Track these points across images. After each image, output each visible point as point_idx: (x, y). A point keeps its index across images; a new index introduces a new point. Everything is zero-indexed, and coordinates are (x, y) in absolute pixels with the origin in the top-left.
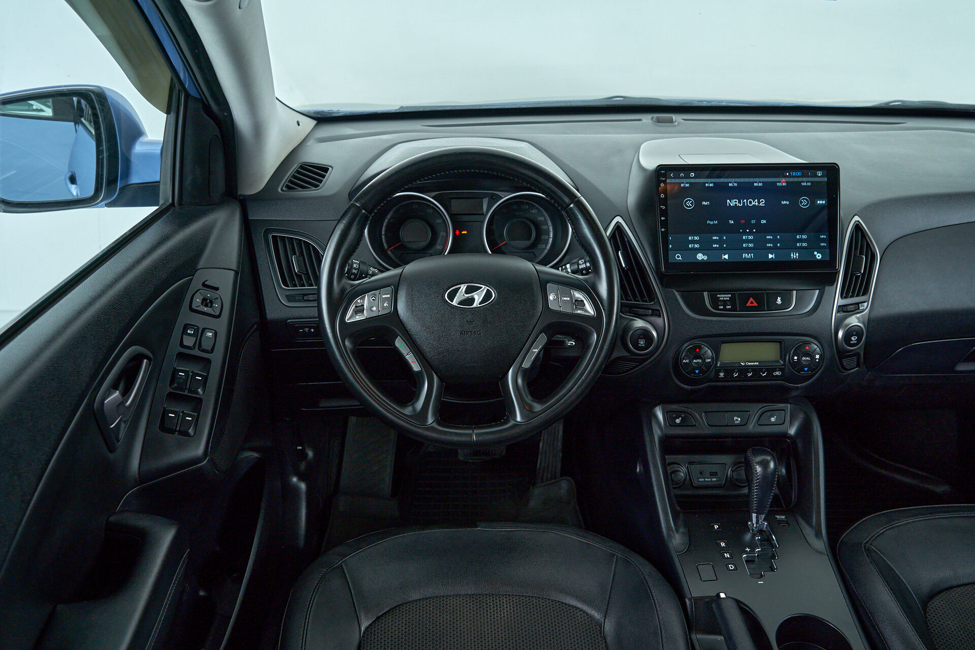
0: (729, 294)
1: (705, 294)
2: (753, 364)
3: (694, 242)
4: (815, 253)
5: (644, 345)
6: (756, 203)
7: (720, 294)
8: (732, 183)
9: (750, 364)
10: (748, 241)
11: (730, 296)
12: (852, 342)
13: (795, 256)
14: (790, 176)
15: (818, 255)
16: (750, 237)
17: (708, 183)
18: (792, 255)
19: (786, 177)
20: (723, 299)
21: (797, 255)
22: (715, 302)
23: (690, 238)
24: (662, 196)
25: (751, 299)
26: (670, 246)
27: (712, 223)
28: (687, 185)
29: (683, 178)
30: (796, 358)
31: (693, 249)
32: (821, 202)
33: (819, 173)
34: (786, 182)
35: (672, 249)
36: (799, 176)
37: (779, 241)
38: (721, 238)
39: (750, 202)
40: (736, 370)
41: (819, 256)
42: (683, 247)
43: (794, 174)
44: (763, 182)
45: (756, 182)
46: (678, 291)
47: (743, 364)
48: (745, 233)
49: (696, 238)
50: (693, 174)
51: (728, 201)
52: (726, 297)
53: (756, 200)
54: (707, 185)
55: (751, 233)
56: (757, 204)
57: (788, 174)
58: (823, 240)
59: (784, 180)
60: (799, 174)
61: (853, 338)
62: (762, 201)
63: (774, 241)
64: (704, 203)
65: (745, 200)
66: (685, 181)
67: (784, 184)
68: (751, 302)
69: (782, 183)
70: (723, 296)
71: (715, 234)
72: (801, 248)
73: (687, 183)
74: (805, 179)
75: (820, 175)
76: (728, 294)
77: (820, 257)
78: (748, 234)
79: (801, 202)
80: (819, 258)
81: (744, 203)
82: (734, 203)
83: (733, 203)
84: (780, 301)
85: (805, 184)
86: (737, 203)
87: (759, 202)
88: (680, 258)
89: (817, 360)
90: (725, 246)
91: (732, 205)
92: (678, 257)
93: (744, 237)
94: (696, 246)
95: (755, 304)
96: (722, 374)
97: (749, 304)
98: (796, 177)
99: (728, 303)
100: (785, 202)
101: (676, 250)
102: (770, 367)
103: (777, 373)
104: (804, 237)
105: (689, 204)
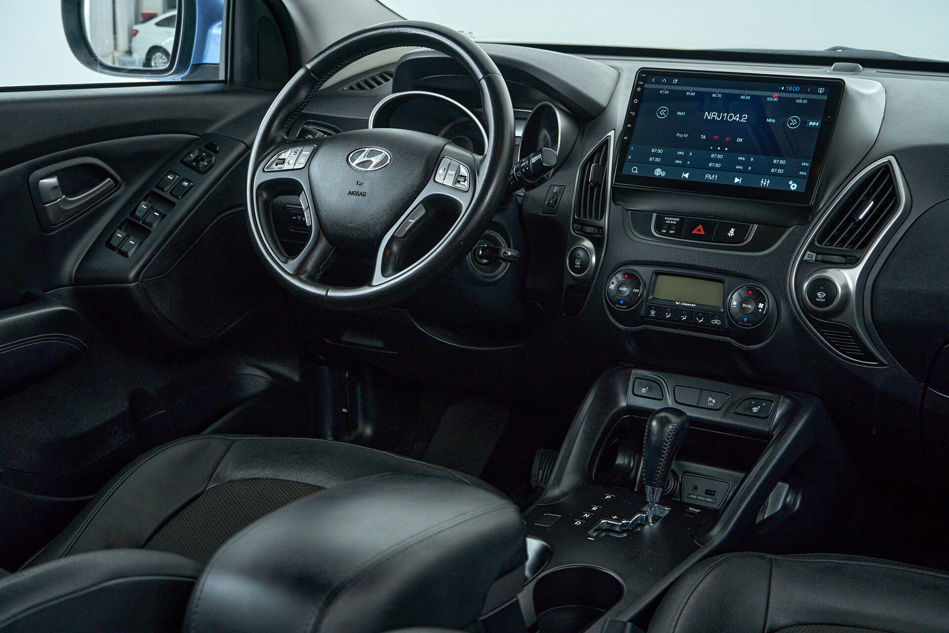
0: (678, 218)
2: (689, 305)
3: (656, 155)
4: (791, 182)
5: (579, 267)
6: (737, 118)
7: (668, 217)
8: (717, 93)
9: (685, 304)
10: (716, 160)
11: (678, 219)
12: (819, 300)
13: (765, 183)
14: (785, 91)
15: (792, 185)
16: (720, 156)
17: (689, 91)
18: (762, 182)
19: (781, 91)
20: (669, 222)
21: (768, 182)
22: (660, 224)
23: (653, 151)
24: (636, 101)
25: (700, 227)
26: (630, 157)
27: (681, 136)
28: (667, 92)
29: (664, 84)
30: (735, 303)
31: (654, 163)
32: (814, 123)
33: (821, 90)
34: (778, 97)
35: (630, 161)
36: (796, 92)
37: (751, 164)
38: (687, 154)
39: (731, 117)
40: (668, 310)
41: (793, 186)
42: (643, 161)
43: (791, 88)
44: (751, 96)
45: (743, 95)
46: (628, 210)
47: (677, 303)
48: (715, 151)
49: (660, 151)
50: (677, 80)
51: (707, 113)
52: (673, 221)
53: (738, 115)
54: (688, 93)
55: (722, 151)
56: (738, 119)
57: (783, 88)
58: (804, 169)
59: (776, 94)
60: (797, 89)
61: (819, 294)
62: (745, 117)
63: (745, 163)
64: (679, 113)
65: (726, 114)
66: (665, 87)
67: (775, 99)
69: (774, 97)
70: (671, 219)
71: (681, 148)
72: (776, 174)
73: (667, 90)
74: (801, 96)
75: (821, 92)
76: (676, 218)
77: (795, 188)
78: (718, 152)
79: (790, 122)
80: (793, 189)
81: (723, 117)
82: (712, 116)
84: (733, 232)
85: (800, 101)
86: (715, 116)
87: (741, 118)
88: (636, 171)
89: (760, 310)
90: (688, 163)
91: (709, 118)
92: (635, 170)
93: (712, 156)
94: (658, 160)
95: (702, 232)
96: (653, 313)
97: (695, 232)
98: (792, 92)
99: (673, 227)
100: (770, 120)
101: (634, 162)
102: (709, 313)
103: (716, 322)
104: (782, 162)
105: (662, 113)
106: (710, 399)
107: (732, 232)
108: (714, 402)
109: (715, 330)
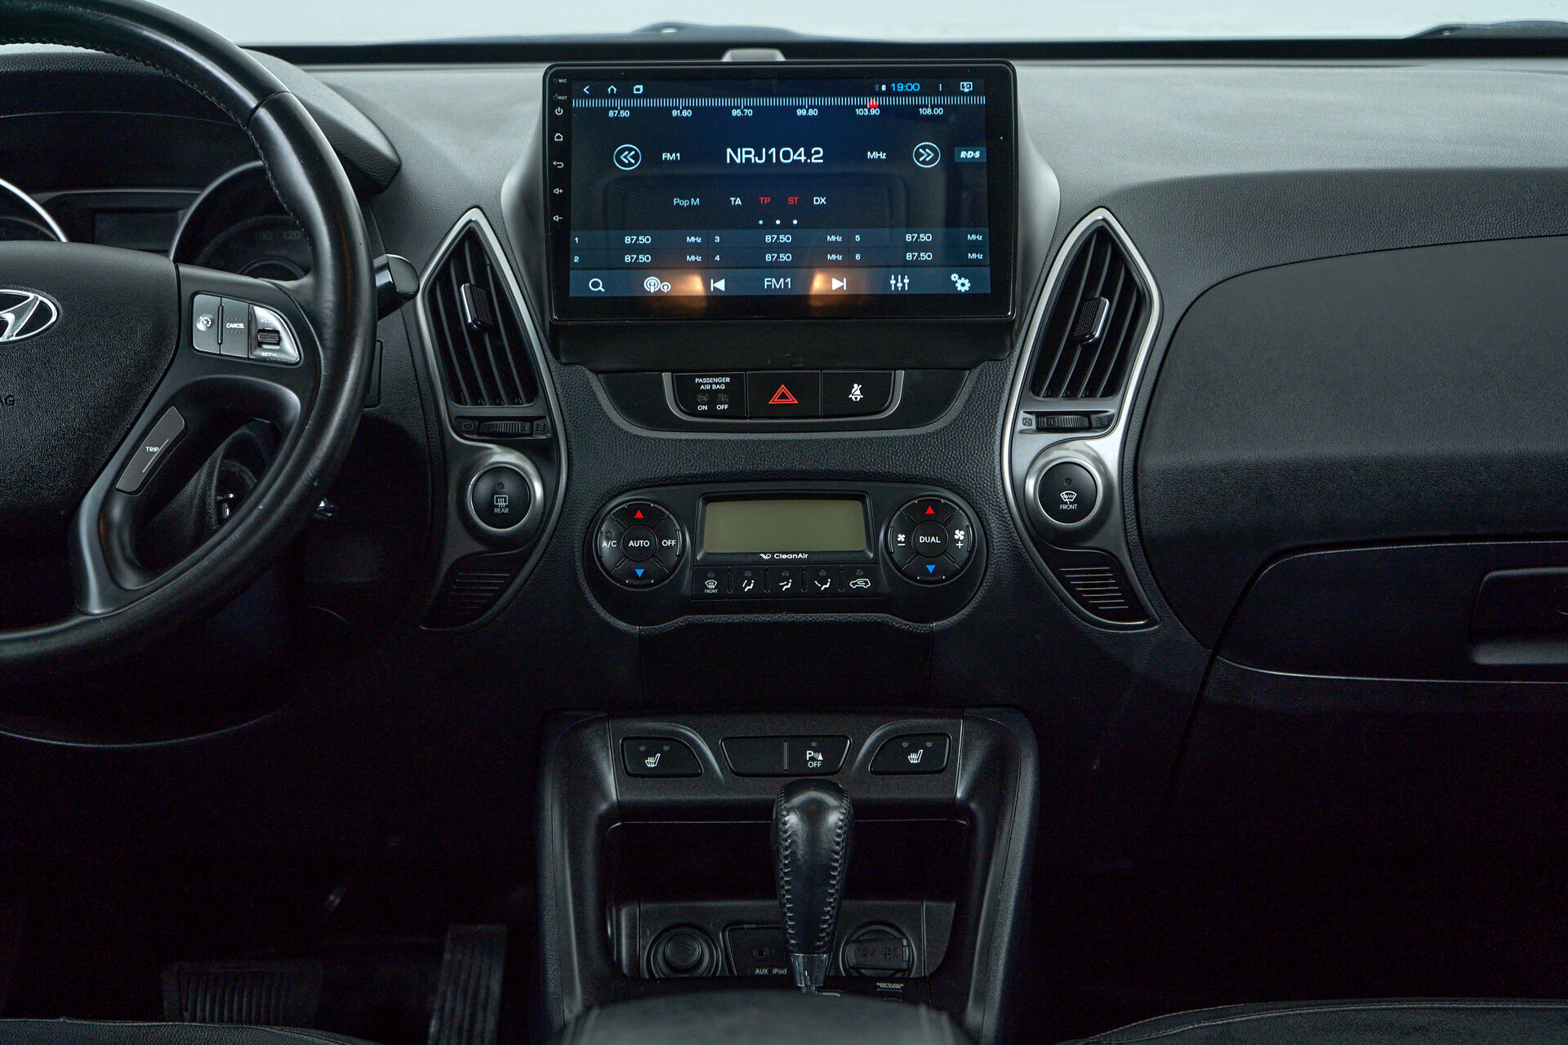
0: (726, 376)
1: (666, 377)
2: (791, 556)
3: (637, 249)
4: (954, 277)
5: (507, 511)
6: (800, 155)
7: (702, 377)
8: (741, 108)
9: (785, 556)
10: (778, 248)
11: (728, 380)
12: (1065, 507)
13: (900, 285)
14: (890, 93)
15: (960, 282)
16: (784, 239)
17: (677, 108)
18: (893, 282)
19: (880, 94)
20: (708, 387)
21: (906, 281)
22: (687, 394)
23: (628, 240)
24: (559, 137)
25: (783, 389)
26: (576, 259)
27: (685, 203)
28: (625, 114)
29: (613, 96)
30: (901, 537)
31: (636, 266)
32: (970, 154)
33: (966, 86)
34: (879, 107)
35: (579, 267)
36: (913, 94)
37: (858, 247)
38: (708, 240)
39: (787, 155)
40: (748, 574)
41: (963, 285)
42: (610, 264)
43: (901, 87)
45: (802, 107)
46: (596, 372)
47: (765, 557)
48: (770, 227)
49: (644, 240)
50: (641, 87)
51: (729, 150)
52: (716, 384)
53: (802, 149)
54: (675, 113)
55: (786, 227)
56: (803, 158)
57: (884, 88)
58: (975, 247)
59: (873, 101)
60: (914, 87)
61: (1064, 496)
62: (817, 152)
63: (846, 248)
64: (666, 156)
65: (773, 150)
66: (618, 103)
67: (874, 112)
68: (783, 396)
69: (870, 107)
70: (710, 380)
71: (694, 229)
72: (917, 264)
73: (624, 109)
74: (928, 100)
75: (966, 90)
76: (722, 376)
77: (966, 288)
78: (779, 230)
79: (919, 155)
80: (963, 289)
81: (769, 157)
82: (744, 156)
83: (742, 155)
84: (858, 392)
85: (929, 111)
86: (752, 156)
87: (808, 155)
88: (600, 288)
89: (960, 545)
90: (717, 258)
91: (738, 161)
92: (596, 285)
93: (768, 239)
94: (643, 258)
95: (792, 400)
96: (711, 585)
97: (775, 400)
98: (904, 94)
99: (722, 397)
100: (875, 155)
101: (590, 268)
102: (841, 566)
103: (861, 583)
104: (924, 237)
105: (627, 157)
106: (809, 754)
107: (856, 393)
108: (820, 758)
109: (861, 600)
